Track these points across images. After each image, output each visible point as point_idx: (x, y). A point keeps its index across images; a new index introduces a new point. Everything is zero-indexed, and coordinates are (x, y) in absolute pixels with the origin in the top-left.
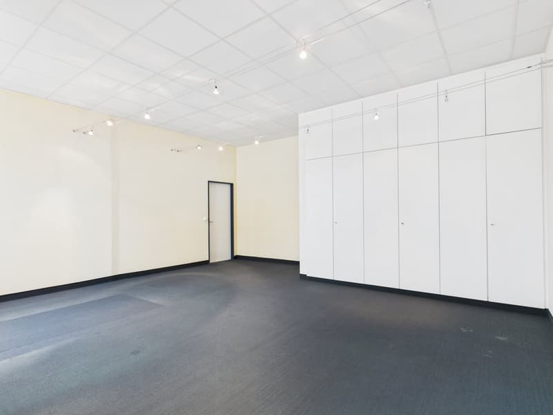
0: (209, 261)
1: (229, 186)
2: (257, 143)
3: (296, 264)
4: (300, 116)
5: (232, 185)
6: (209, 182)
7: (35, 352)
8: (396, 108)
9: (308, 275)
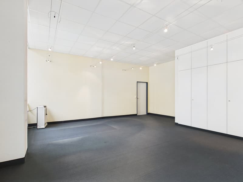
0: (137, 114)
1: (146, 84)
2: (155, 65)
3: (174, 118)
4: (176, 51)
5: (147, 83)
6: (137, 82)
7: (78, 138)
8: (226, 42)
9: (179, 123)
